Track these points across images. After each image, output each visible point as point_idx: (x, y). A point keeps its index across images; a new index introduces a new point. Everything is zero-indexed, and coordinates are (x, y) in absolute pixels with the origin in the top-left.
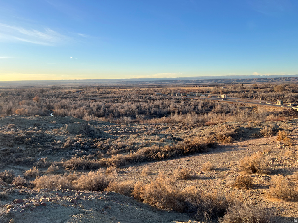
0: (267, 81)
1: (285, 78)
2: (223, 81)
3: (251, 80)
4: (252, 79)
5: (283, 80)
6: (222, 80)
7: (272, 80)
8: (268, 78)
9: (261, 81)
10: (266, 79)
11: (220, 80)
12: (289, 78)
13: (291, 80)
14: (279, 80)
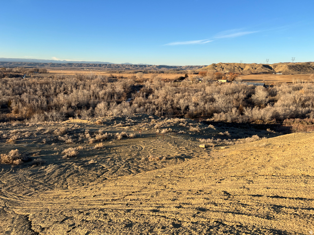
0: (61, 66)
1: (77, 64)
2: (12, 65)
3: (44, 64)
5: (75, 66)
6: (11, 63)
7: (66, 66)
8: (62, 63)
9: (55, 66)
10: (60, 64)
11: (8, 63)
12: (81, 64)
13: (82, 66)
14: (72, 66)
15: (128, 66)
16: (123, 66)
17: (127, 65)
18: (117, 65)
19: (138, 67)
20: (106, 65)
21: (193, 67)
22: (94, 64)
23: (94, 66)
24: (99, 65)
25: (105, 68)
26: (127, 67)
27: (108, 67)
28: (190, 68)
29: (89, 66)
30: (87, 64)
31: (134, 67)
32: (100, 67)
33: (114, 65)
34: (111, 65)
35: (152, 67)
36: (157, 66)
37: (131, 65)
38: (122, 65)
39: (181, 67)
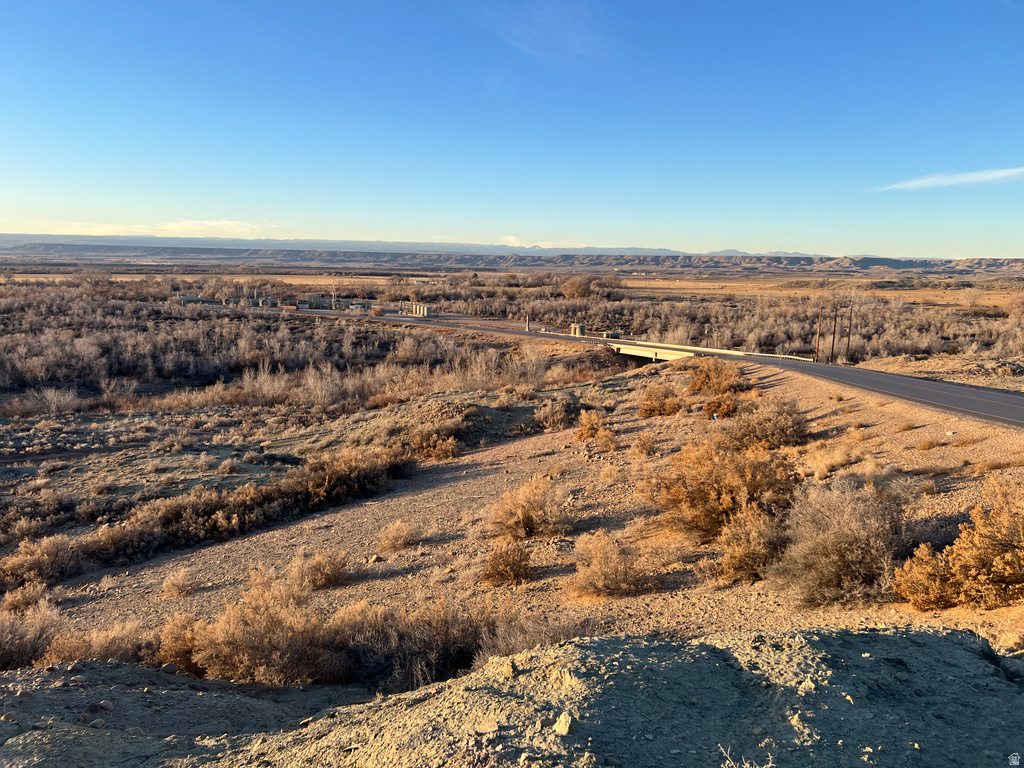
0: (542, 265)
1: (588, 256)
2: (417, 260)
3: (497, 259)
4: (502, 258)
6: (414, 256)
8: (545, 255)
9: (525, 265)
10: (539, 258)
11: (407, 257)
12: (598, 257)
13: (603, 264)
14: (573, 263)
15: (747, 260)
16: (733, 261)
17: (743, 258)
18: (711, 259)
19: (785, 262)
20: (676, 258)
21: (1002, 264)
22: (638, 257)
23: (639, 264)
24: (652, 261)
26: (744, 265)
27: (682, 267)
28: (988, 266)
29: (622, 264)
30: (616, 258)
31: (769, 265)
32: (657, 264)
33: (700, 257)
34: (690, 258)
35: (837, 264)
36: (854, 262)
37: (759, 259)
38: (729, 258)
39: (950, 262)
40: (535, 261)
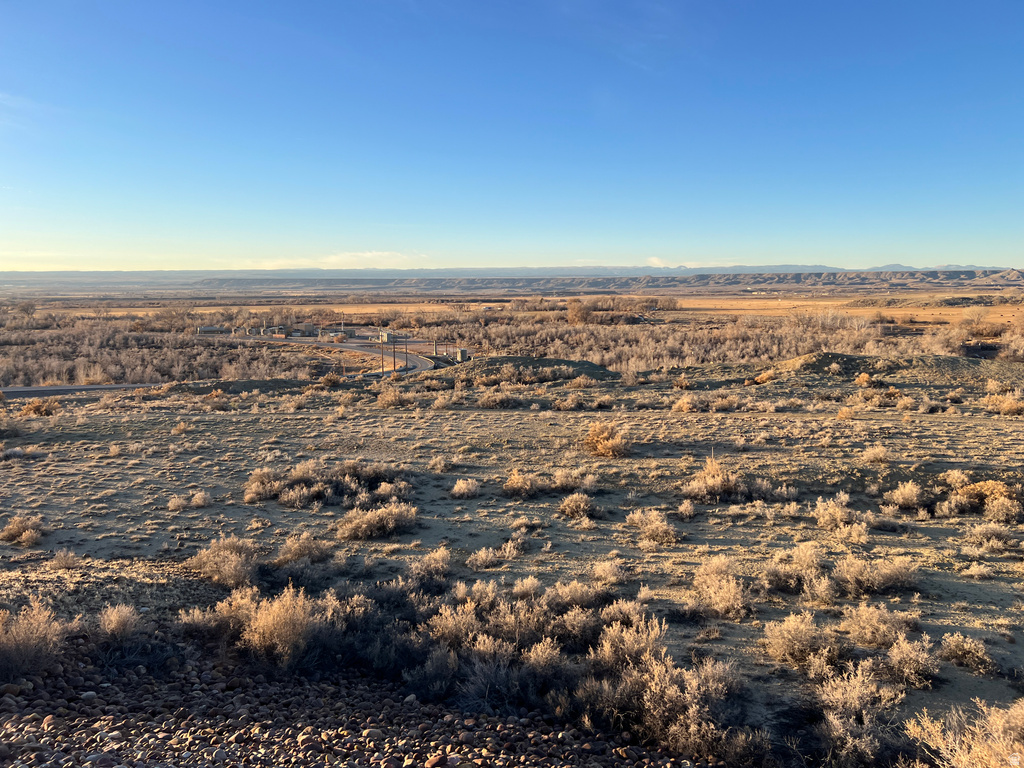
0: (675, 286)
1: (725, 276)
2: (550, 285)
4: (634, 279)
5: (718, 283)
8: (679, 276)
9: (658, 286)
10: (673, 279)
11: (542, 282)
12: (735, 276)
13: (739, 283)
14: (708, 283)
15: (899, 276)
16: (882, 276)
17: (895, 273)
18: (858, 274)
19: (942, 277)
20: (819, 275)
22: (778, 276)
23: (778, 282)
24: (792, 278)
25: (814, 285)
26: (894, 281)
27: (824, 284)
29: (760, 282)
30: (755, 277)
31: (922, 280)
32: (798, 282)
33: (846, 274)
34: (834, 275)
35: (1003, 277)
36: (1022, 274)
37: (912, 274)
38: (878, 274)
40: (671, 281)
